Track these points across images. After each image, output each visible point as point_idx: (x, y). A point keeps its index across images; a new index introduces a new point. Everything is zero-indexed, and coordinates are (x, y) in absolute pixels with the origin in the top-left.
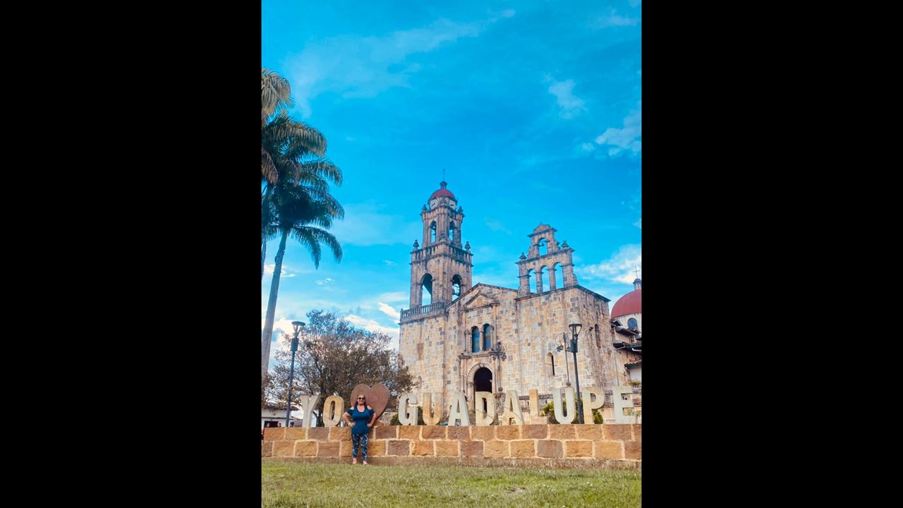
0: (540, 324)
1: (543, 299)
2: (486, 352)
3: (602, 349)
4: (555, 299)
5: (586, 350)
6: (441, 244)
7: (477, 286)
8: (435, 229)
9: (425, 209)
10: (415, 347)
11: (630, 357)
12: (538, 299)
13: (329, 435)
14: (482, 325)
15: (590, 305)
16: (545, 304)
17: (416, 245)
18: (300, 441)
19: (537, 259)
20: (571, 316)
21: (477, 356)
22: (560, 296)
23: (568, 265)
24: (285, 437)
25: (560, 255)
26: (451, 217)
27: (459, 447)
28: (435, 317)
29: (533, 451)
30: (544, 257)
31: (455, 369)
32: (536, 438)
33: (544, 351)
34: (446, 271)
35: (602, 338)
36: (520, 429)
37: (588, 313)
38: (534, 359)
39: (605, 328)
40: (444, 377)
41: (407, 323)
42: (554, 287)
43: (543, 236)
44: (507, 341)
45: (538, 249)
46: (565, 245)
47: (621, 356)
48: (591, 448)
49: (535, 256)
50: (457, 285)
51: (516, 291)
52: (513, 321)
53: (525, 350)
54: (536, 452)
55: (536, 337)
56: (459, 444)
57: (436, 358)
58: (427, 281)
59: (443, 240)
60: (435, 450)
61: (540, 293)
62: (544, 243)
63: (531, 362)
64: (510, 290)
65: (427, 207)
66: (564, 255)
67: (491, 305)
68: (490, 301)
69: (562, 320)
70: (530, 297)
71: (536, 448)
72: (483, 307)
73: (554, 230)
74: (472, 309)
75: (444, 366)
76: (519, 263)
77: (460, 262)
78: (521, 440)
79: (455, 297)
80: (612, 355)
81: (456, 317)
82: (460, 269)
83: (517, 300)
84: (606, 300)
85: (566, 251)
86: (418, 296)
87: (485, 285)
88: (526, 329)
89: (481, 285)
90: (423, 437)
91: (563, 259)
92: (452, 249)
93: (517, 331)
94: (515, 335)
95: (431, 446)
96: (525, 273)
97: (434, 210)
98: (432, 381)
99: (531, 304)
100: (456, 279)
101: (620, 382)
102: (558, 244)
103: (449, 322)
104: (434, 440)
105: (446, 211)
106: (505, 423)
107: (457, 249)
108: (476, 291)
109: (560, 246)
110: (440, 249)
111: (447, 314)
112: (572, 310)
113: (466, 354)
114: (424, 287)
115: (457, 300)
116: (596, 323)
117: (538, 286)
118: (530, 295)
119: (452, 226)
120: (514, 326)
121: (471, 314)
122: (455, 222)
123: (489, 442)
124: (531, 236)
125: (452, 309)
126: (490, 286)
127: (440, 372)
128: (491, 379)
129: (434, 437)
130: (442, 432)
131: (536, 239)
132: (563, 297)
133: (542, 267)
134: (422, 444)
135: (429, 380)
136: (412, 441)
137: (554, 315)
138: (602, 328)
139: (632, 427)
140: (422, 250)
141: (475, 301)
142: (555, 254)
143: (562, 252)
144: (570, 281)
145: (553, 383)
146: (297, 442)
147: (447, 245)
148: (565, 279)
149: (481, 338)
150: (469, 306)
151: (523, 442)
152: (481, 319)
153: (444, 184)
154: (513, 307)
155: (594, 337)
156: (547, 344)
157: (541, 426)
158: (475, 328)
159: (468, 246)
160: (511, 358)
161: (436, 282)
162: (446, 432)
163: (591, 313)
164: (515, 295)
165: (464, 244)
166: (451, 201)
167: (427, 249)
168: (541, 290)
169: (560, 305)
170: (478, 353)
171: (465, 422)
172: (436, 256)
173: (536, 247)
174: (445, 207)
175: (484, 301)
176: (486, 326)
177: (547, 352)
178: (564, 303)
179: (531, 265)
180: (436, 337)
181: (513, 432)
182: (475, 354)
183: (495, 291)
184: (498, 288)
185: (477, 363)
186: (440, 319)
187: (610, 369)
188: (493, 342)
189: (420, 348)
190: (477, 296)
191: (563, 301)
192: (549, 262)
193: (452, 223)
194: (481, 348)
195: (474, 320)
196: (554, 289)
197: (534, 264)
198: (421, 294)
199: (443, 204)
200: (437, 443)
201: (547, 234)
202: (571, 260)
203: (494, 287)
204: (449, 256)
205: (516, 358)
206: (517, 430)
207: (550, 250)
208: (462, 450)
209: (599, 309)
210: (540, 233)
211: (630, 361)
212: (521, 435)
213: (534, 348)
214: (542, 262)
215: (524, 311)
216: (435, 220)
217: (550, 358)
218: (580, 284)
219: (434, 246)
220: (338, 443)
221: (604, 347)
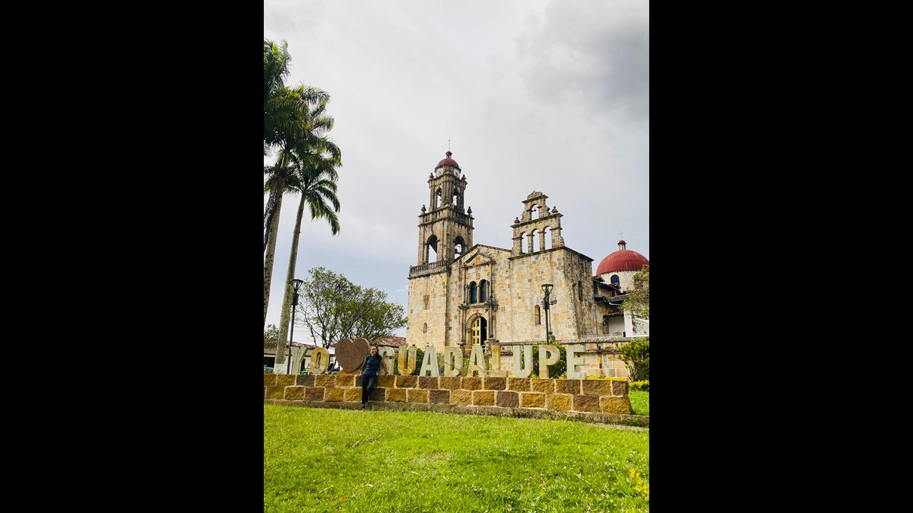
0: (530, 281)
1: (533, 258)
2: (483, 304)
3: (584, 302)
4: (544, 258)
5: (569, 303)
6: (446, 208)
7: (476, 246)
8: (440, 195)
9: (432, 176)
10: (422, 298)
11: (609, 310)
12: (528, 259)
13: (315, 382)
14: (479, 281)
15: (575, 264)
16: (534, 262)
17: (424, 209)
18: (289, 386)
19: (530, 223)
20: (557, 274)
21: (475, 307)
22: (549, 256)
23: (557, 228)
24: (276, 382)
25: (550, 220)
26: (456, 185)
27: (428, 395)
28: (439, 273)
29: (493, 401)
30: (535, 221)
31: (456, 317)
32: (496, 389)
33: (531, 303)
34: (449, 233)
35: (584, 293)
36: (483, 381)
37: (572, 271)
38: (523, 310)
39: (588, 284)
40: (447, 324)
41: (415, 278)
42: (544, 248)
43: (535, 202)
44: (500, 295)
45: (531, 214)
46: (554, 211)
47: (601, 309)
48: (544, 400)
49: (528, 221)
50: (460, 245)
51: (510, 251)
52: (507, 278)
53: (516, 302)
54: (496, 402)
55: (526, 292)
56: (429, 392)
57: (440, 307)
58: (433, 241)
59: (447, 206)
60: (407, 397)
61: (532, 253)
62: (537, 209)
63: (520, 313)
64: (505, 250)
65: (434, 175)
66: (554, 219)
67: (487, 264)
68: (487, 260)
69: (549, 277)
70: (522, 257)
71: (495, 397)
72: (481, 265)
73: (545, 197)
74: (471, 267)
75: (447, 315)
76: (514, 227)
77: (463, 225)
78: (483, 390)
79: (457, 256)
80: (593, 307)
81: (458, 273)
82: (463, 231)
83: (511, 259)
84: (591, 260)
85: (555, 216)
86: (425, 255)
87: (483, 246)
88: (517, 285)
89: (479, 245)
90: (397, 385)
91: (553, 223)
92: (455, 214)
93: (509, 286)
94: (508, 289)
95: (403, 393)
96: (518, 236)
97: (440, 178)
98: (436, 327)
99: (523, 263)
100: (459, 240)
101: (599, 330)
102: (549, 209)
103: (451, 278)
104: (407, 389)
105: (451, 179)
106: (470, 375)
107: (460, 214)
108: (475, 251)
109: (550, 211)
110: (445, 214)
111: (449, 271)
112: (558, 268)
113: (465, 304)
114: (430, 246)
115: (458, 258)
116: (579, 279)
117: (529, 247)
118: (522, 255)
119: (456, 193)
120: (508, 282)
121: (470, 271)
122: (459, 189)
123: (455, 391)
124: (525, 202)
125: (454, 266)
126: (487, 247)
127: (443, 320)
128: (486, 326)
129: (407, 386)
130: (414, 381)
131: (529, 204)
132: (551, 257)
133: (534, 231)
134: (396, 392)
135: (434, 326)
136: (387, 389)
137: (542, 272)
138: (584, 284)
139: (581, 382)
140: (429, 214)
141: (474, 259)
142: (546, 218)
143: (551, 217)
144: (558, 244)
145: (539, 331)
146: (286, 387)
147: (451, 209)
148: (553, 241)
149: (478, 293)
150: (469, 264)
151: (485, 392)
152: (479, 275)
153: (449, 154)
154: (508, 266)
155: (576, 292)
156: (535, 298)
157: (501, 379)
158: (473, 283)
159: (469, 211)
160: (503, 309)
161: (441, 242)
162: (418, 383)
163: (575, 271)
164: (509, 255)
165: (466, 209)
166: (455, 170)
167: (432, 213)
168: (532, 251)
169: (548, 264)
170: (475, 305)
171: (435, 373)
172: (441, 220)
173: (529, 212)
174: (450, 175)
175: (483, 259)
176: (483, 281)
177: (535, 305)
178: (551, 262)
179: (524, 229)
180: (440, 290)
181: (476, 384)
182: (473, 305)
183: (492, 251)
184: (495, 248)
185: (475, 312)
186: (444, 275)
187: (590, 319)
188: (487, 296)
189: (426, 299)
190: (476, 255)
191: (550, 261)
192: (540, 226)
193: (456, 190)
194: (478, 300)
195: (473, 276)
196: (543, 251)
197: (527, 227)
198: (428, 253)
199: (448, 172)
200: (409, 391)
201: (539, 200)
202: (559, 224)
203: (491, 248)
204: (453, 220)
205: (508, 309)
206: (480, 382)
207: (541, 215)
208: (430, 398)
209: (583, 268)
210: (533, 200)
211: (609, 313)
212: (483, 386)
213: (524, 300)
214: (533, 226)
215: (516, 269)
216: (441, 187)
217: (537, 309)
218: (566, 246)
219: (439, 211)
220: (323, 389)
221: (586, 300)
